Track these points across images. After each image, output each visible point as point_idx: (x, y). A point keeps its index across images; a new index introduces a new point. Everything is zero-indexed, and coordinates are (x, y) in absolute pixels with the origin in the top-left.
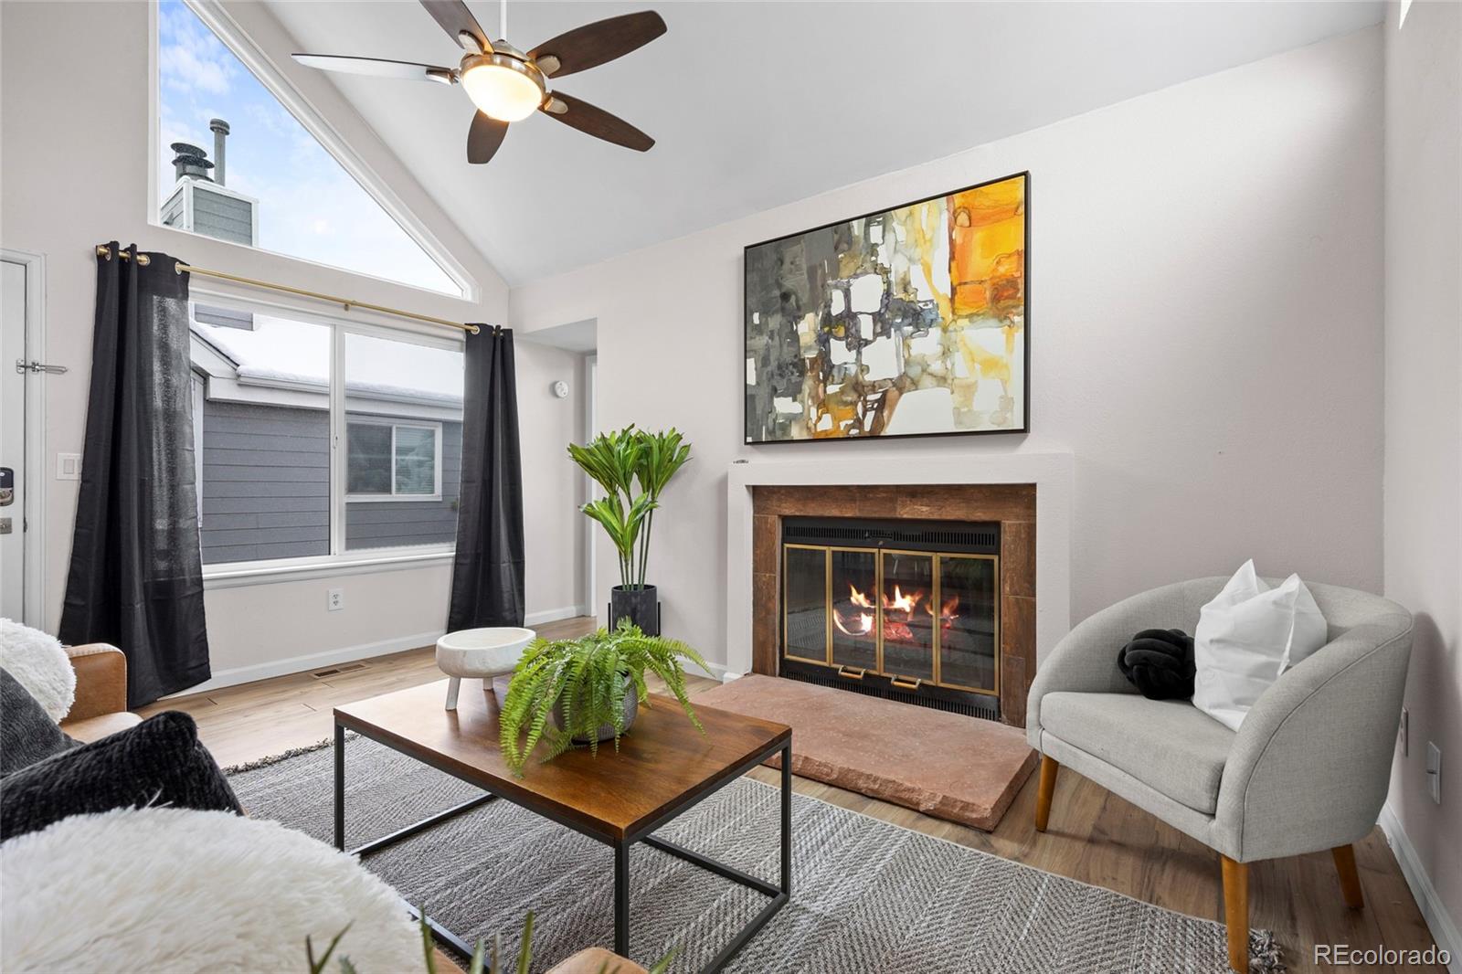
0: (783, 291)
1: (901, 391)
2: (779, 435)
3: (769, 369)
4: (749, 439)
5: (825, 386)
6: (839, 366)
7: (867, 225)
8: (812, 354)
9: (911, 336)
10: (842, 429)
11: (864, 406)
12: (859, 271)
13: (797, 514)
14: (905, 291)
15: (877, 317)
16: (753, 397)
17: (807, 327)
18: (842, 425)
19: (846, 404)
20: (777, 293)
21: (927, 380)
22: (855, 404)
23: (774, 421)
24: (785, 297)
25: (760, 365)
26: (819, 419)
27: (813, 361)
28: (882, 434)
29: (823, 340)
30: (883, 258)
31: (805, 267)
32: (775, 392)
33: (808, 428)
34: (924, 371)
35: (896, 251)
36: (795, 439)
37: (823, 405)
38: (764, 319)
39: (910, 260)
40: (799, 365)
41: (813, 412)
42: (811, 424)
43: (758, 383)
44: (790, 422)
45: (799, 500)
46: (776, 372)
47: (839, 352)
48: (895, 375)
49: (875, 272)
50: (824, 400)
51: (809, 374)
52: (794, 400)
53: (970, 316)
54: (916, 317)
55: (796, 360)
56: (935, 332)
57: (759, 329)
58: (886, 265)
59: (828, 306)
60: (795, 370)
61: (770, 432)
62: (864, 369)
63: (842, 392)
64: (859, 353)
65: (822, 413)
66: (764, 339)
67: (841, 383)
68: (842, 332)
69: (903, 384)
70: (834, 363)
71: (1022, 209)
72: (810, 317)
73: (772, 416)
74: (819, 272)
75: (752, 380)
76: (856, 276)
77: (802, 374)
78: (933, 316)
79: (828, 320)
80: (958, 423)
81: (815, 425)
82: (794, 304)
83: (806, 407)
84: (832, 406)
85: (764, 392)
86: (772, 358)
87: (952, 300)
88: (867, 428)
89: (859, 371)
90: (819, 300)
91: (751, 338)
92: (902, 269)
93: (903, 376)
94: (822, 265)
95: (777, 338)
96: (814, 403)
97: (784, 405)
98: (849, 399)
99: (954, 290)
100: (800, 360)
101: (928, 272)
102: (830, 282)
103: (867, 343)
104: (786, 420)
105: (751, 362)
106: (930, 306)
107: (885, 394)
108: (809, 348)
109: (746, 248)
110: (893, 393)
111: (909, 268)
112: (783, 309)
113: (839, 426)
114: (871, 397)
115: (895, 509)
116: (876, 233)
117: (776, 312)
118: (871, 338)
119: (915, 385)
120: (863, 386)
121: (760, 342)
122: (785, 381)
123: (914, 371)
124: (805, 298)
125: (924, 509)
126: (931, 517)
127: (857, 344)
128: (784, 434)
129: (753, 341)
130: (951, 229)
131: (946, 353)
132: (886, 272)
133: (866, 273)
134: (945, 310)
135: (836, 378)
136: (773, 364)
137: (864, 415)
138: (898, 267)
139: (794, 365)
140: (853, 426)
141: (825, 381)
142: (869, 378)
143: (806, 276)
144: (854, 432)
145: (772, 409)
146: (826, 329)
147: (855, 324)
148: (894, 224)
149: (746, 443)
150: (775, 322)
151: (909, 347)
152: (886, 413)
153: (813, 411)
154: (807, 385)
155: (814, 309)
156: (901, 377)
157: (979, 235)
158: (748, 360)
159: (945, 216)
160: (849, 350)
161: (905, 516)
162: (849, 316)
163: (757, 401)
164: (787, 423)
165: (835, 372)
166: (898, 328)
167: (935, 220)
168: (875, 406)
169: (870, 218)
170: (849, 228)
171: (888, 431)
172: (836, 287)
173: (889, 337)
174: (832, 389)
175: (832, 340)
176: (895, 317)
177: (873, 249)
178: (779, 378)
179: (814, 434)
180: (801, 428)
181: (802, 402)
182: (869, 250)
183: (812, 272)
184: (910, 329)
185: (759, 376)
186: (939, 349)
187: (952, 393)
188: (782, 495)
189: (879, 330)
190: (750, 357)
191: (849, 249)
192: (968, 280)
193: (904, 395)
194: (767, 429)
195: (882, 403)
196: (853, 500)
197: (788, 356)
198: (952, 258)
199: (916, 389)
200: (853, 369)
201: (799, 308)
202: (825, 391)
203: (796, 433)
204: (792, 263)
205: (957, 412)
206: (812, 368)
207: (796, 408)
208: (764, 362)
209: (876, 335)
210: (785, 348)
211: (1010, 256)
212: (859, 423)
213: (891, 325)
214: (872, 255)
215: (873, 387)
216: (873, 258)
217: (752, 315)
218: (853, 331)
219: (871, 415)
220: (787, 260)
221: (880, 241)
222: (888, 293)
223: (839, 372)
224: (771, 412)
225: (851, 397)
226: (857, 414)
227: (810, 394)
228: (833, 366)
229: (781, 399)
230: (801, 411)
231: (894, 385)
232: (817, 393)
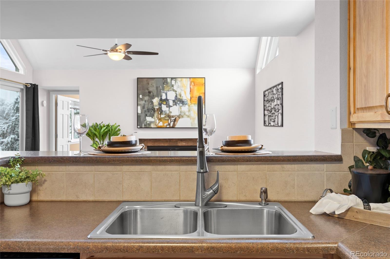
0: (149, 91)
1: (179, 118)
2: (148, 126)
3: (145, 109)
4: (139, 127)
5: (161, 115)
6: (164, 111)
7: (171, 80)
8: (156, 108)
9: (182, 106)
11: (171, 121)
12: (169, 90)
13: (152, 145)
14: (180, 96)
15: (174, 101)
16: (140, 116)
17: (156, 101)
18: (165, 125)
19: (166, 120)
20: (147, 91)
21: (185, 116)
22: (168, 120)
23: (146, 123)
24: (150, 92)
25: (142, 108)
26: (159, 123)
27: (157, 109)
28: (175, 127)
29: (160, 104)
30: (175, 88)
31: (155, 86)
32: (146, 115)
33: (156, 125)
34: (184, 114)
35: (178, 87)
36: (152, 127)
37: (160, 119)
38: (143, 97)
39: (181, 90)
40: (154, 110)
41: (157, 121)
42: (157, 124)
43: (141, 113)
44: (151, 123)
45: (152, 142)
46: (147, 110)
47: (164, 108)
48: (178, 114)
49: (173, 91)
51: (156, 112)
52: (152, 118)
53: (194, 104)
54: (183, 102)
55: (153, 108)
56: (187, 106)
57: (142, 99)
58: (176, 90)
59: (161, 96)
60: (152, 111)
61: (145, 125)
62: (170, 112)
63: (165, 117)
64: (169, 108)
65: (160, 121)
66: (143, 102)
67: (165, 115)
68: (165, 103)
69: (179, 117)
70: (163, 110)
71: (204, 85)
72: (156, 98)
74: (159, 88)
75: (139, 112)
76: (169, 91)
77: (154, 111)
78: (186, 103)
79: (161, 100)
80: (192, 125)
81: (158, 124)
82: (152, 94)
83: (155, 120)
84: (162, 120)
85: (143, 115)
86: (146, 107)
87: (190, 100)
88: (171, 125)
89: (169, 113)
90: (159, 94)
91: (139, 101)
92: (180, 92)
94: (160, 87)
95: (147, 102)
96: (158, 119)
97: (149, 119)
98: (167, 119)
99: (191, 98)
100: (154, 108)
101: (185, 93)
102: (162, 91)
103: (171, 106)
104: (150, 122)
105: (139, 107)
106: (186, 101)
107: (176, 118)
108: (156, 106)
109: (138, 78)
110: (177, 118)
111: (181, 92)
112: (149, 96)
113: (164, 125)
114: (172, 119)
115: (177, 144)
116: (173, 82)
117: (147, 96)
118: (172, 105)
119: (182, 117)
120: (170, 116)
121: (142, 103)
122: (149, 113)
123: (182, 114)
124: (155, 94)
125: (184, 143)
126: (185, 145)
127: (169, 106)
129: (140, 102)
130: (190, 85)
131: (189, 111)
132: (176, 91)
133: (171, 91)
134: (189, 102)
135: (163, 114)
136: (146, 109)
137: (171, 123)
138: (179, 91)
139: (152, 109)
140: (168, 125)
141: (161, 114)
142: (172, 114)
143: (155, 88)
144: (168, 126)
146: (161, 102)
147: (168, 102)
148: (178, 81)
149: (138, 128)
150: (146, 98)
151: (181, 109)
152: (176, 123)
154: (156, 115)
155: (158, 97)
156: (179, 115)
157: (196, 88)
158: (138, 107)
159: (189, 83)
160: (167, 107)
161: (180, 145)
162: (167, 100)
163: (141, 117)
164: (150, 123)
165: (163, 112)
166: (179, 104)
167: (187, 83)
168: (173, 121)
169: (172, 78)
170: (167, 80)
171: (176, 127)
172: (163, 92)
173: (177, 106)
174: (163, 116)
175: (162, 105)
176: (178, 102)
177: (173, 86)
178: (147, 112)
179: (157, 126)
180: (154, 125)
181: (154, 118)
182: (172, 86)
183: (157, 88)
184: (181, 105)
185: (142, 111)
186: (188, 110)
187: (191, 119)
188: (148, 141)
189: (174, 104)
190: (139, 106)
191: (167, 84)
192: (194, 97)
193: (180, 119)
195: (175, 120)
196: (167, 142)
197: (150, 106)
198: (190, 91)
199: (183, 118)
200: (168, 112)
201: (153, 96)
202: (161, 117)
203: (152, 126)
204: (151, 85)
205: (192, 123)
206: (157, 111)
207: (152, 120)
208: (143, 107)
209: (173, 105)
210: (149, 105)
211: (202, 93)
212: (169, 124)
213: (177, 103)
214: (172, 87)
215: (173, 117)
216: (173, 88)
217: (139, 95)
218: (168, 103)
219: (172, 123)
220: (150, 83)
221: (174, 84)
222: (176, 96)
223: (164, 112)
224: (145, 120)
225: (167, 118)
226: (169, 122)
227: (156, 117)
228: (163, 111)
229: (148, 117)
230: (154, 121)
231: (178, 116)
232: (158, 117)
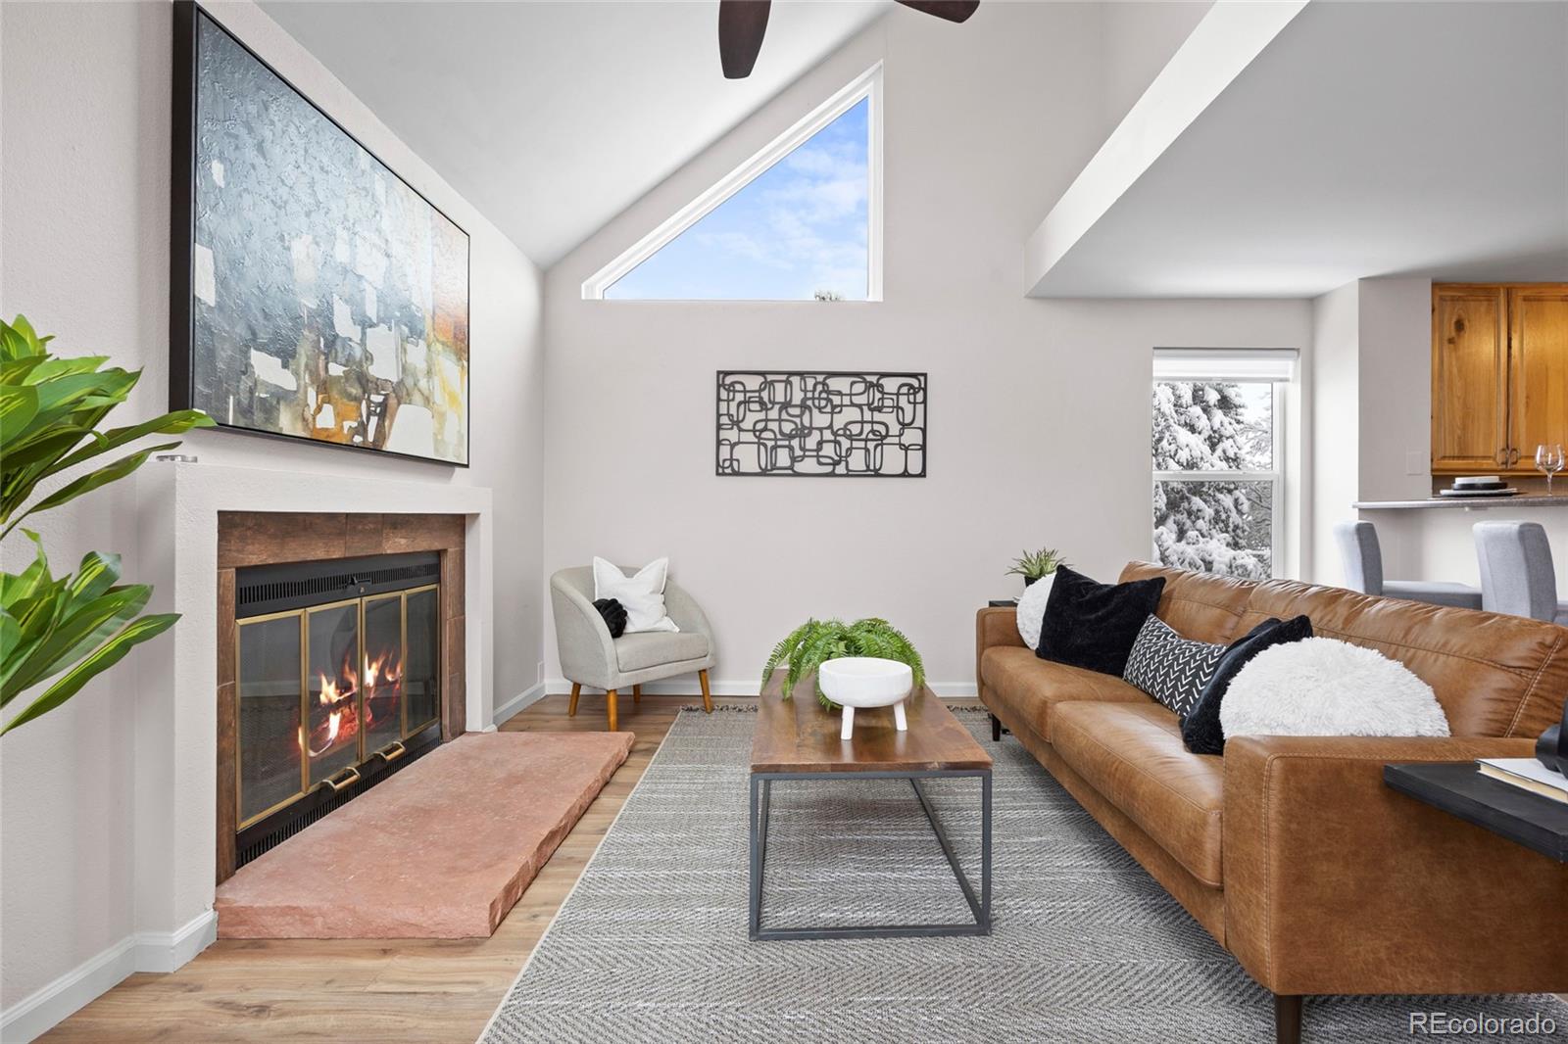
1: (399, 400)
2: (258, 420)
5: (327, 361)
6: (344, 339)
8: (308, 301)
9: (407, 338)
10: (345, 431)
11: (368, 407)
13: (268, 561)
14: (403, 282)
15: (381, 297)
17: (304, 254)
18: (347, 424)
19: (350, 397)
21: (417, 397)
22: (358, 400)
25: (223, 270)
26: (319, 409)
27: (313, 314)
28: (384, 448)
29: (325, 290)
30: (386, 223)
32: (253, 338)
33: (304, 420)
34: (415, 384)
36: (285, 431)
37: (324, 386)
38: (233, 187)
40: (294, 309)
41: (312, 397)
42: (308, 414)
43: (219, 306)
44: (278, 403)
45: (276, 537)
46: (255, 301)
47: (342, 318)
48: (394, 379)
50: (325, 382)
51: (308, 331)
52: (285, 366)
53: (443, 344)
54: (410, 319)
56: (422, 346)
57: (223, 200)
58: (388, 237)
59: (330, 240)
60: (285, 316)
61: (241, 410)
62: (369, 358)
63: (346, 378)
64: (364, 332)
65: (323, 402)
67: (345, 366)
68: (347, 291)
69: (399, 393)
70: (337, 330)
72: (307, 240)
73: (245, 383)
75: (206, 290)
77: (297, 324)
78: (421, 327)
80: (436, 450)
81: (314, 419)
83: (301, 383)
84: (334, 394)
85: (233, 328)
87: (433, 319)
88: (371, 438)
89: (364, 358)
91: (205, 204)
93: (401, 382)
95: (257, 241)
96: (313, 383)
97: (266, 368)
98: (353, 391)
99: (434, 310)
101: (419, 273)
103: (372, 326)
104: (272, 395)
105: (204, 254)
106: (421, 314)
107: (386, 398)
108: (308, 289)
110: (392, 401)
111: (405, 258)
113: (342, 427)
114: (375, 398)
116: (379, 187)
118: (375, 319)
119: (409, 397)
120: (368, 381)
121: (225, 226)
122: (272, 325)
123: (409, 382)
125: (403, 541)
127: (364, 320)
128: (267, 420)
129: (209, 214)
130: (433, 245)
131: (429, 373)
132: (388, 245)
133: (371, 229)
134: (430, 326)
135: (340, 355)
136: (251, 285)
137: (368, 419)
138: (397, 249)
139: (285, 306)
140: (356, 432)
141: (327, 354)
142: (375, 371)
144: (358, 439)
145: (247, 369)
146: (331, 274)
147: (360, 290)
148: (395, 195)
150: (254, 209)
151: (405, 351)
152: (387, 423)
153: (312, 393)
154: (304, 350)
156: (399, 384)
159: (429, 227)
160: (356, 322)
161: (387, 551)
164: (274, 401)
165: (339, 346)
166: (398, 323)
168: (378, 410)
169: (375, 161)
171: (388, 446)
173: (390, 328)
174: (335, 369)
175: (335, 296)
177: (378, 205)
178: (261, 314)
179: (309, 431)
180: (294, 418)
181: (296, 374)
182: (375, 202)
184: (406, 330)
185: (220, 292)
186: (425, 366)
187: (434, 417)
189: (382, 313)
190: (203, 244)
192: (442, 306)
193: (401, 406)
194: (238, 403)
195: (384, 405)
196: (341, 534)
199: (410, 404)
200: (358, 353)
202: (326, 370)
203: (286, 423)
205: (436, 439)
206: (311, 325)
207: (286, 380)
209: (381, 319)
212: (362, 429)
213: (394, 316)
215: (377, 387)
217: (208, 156)
218: (360, 298)
219: (374, 420)
221: (383, 200)
222: (389, 274)
223: (343, 347)
224: (244, 373)
225: (355, 391)
226: (361, 416)
227: (307, 365)
228: (336, 336)
229: (264, 355)
230: (295, 389)
231: (394, 391)
232: (317, 366)
